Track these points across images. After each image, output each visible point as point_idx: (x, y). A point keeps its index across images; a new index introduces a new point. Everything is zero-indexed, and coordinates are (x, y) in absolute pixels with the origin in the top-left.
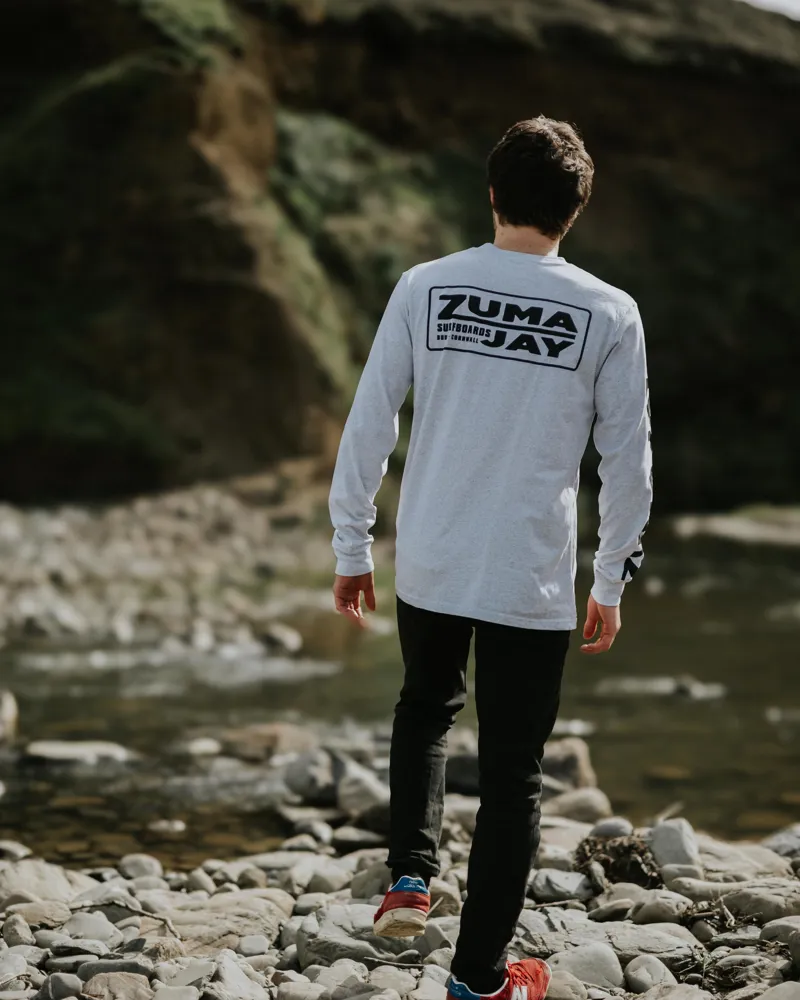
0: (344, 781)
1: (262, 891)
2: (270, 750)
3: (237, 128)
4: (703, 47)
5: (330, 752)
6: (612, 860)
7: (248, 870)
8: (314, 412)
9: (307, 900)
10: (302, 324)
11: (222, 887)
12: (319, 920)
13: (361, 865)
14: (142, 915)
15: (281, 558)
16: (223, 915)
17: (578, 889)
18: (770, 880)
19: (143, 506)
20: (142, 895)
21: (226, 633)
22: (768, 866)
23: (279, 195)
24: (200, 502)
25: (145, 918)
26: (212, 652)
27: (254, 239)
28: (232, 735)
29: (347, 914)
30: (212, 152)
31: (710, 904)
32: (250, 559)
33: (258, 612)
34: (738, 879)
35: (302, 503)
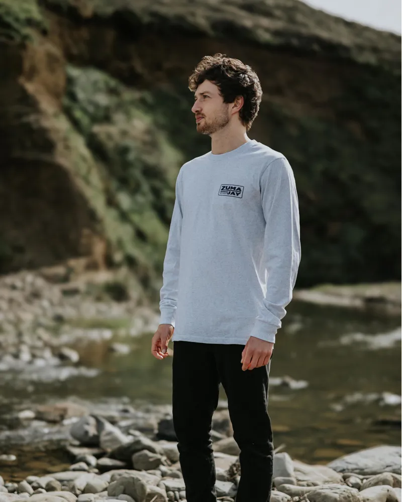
0: (104, 433)
1: (58, 493)
2: (62, 417)
3: (44, 74)
4: (299, 36)
5: (96, 417)
7: (51, 482)
8: (86, 231)
9: (83, 497)
10: (80, 183)
11: (36, 491)
13: (113, 479)
15: (68, 312)
17: (230, 490)
18: (331, 485)
21: (38, 353)
22: (329, 478)
23: (68, 112)
24: (23, 280)
26: (30, 363)
27: (53, 136)
28: (41, 408)
30: (30, 87)
31: (299, 498)
32: (51, 313)
33: (55, 342)
34: (315, 485)
35: (80, 282)
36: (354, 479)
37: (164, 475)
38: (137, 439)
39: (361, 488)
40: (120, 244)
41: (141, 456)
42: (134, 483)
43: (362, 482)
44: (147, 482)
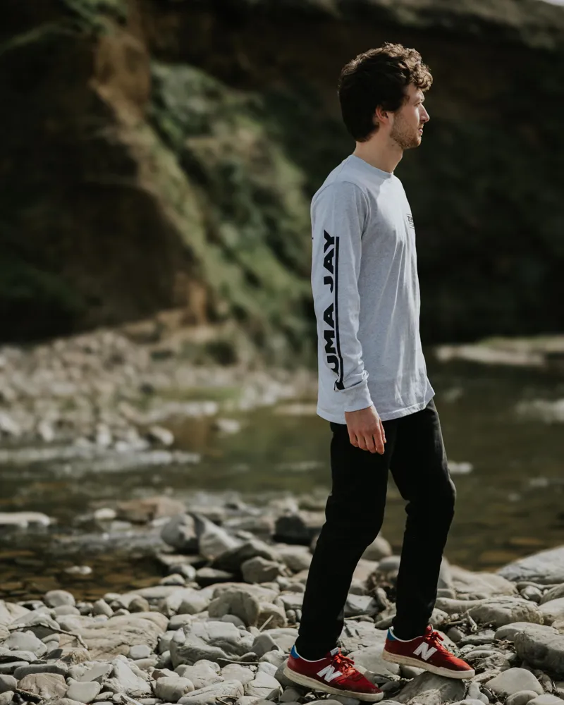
0: (203, 536)
1: (146, 614)
2: (151, 516)
3: (122, 74)
4: (451, 15)
5: (193, 515)
6: (392, 587)
7: (135, 600)
8: (180, 276)
9: (177, 620)
10: (171, 214)
11: (117, 612)
12: (185, 633)
13: (215, 594)
14: (60, 633)
15: (159, 380)
16: (118, 631)
17: (368, 607)
18: (501, 598)
19: (60, 345)
20: (60, 619)
21: (119, 433)
23: (154, 123)
24: (101, 342)
25: (63, 634)
26: (111, 447)
27: (136, 155)
28: (124, 505)
29: (205, 628)
30: (105, 92)
31: (459, 616)
32: (137, 381)
33: (143, 419)
34: (479, 598)
35: (174, 342)
36: (532, 590)
37: (282, 588)
38: (247, 542)
39: (541, 601)
40: (225, 291)
41: (252, 564)
42: (242, 599)
43: (542, 594)
44: (260, 598)
